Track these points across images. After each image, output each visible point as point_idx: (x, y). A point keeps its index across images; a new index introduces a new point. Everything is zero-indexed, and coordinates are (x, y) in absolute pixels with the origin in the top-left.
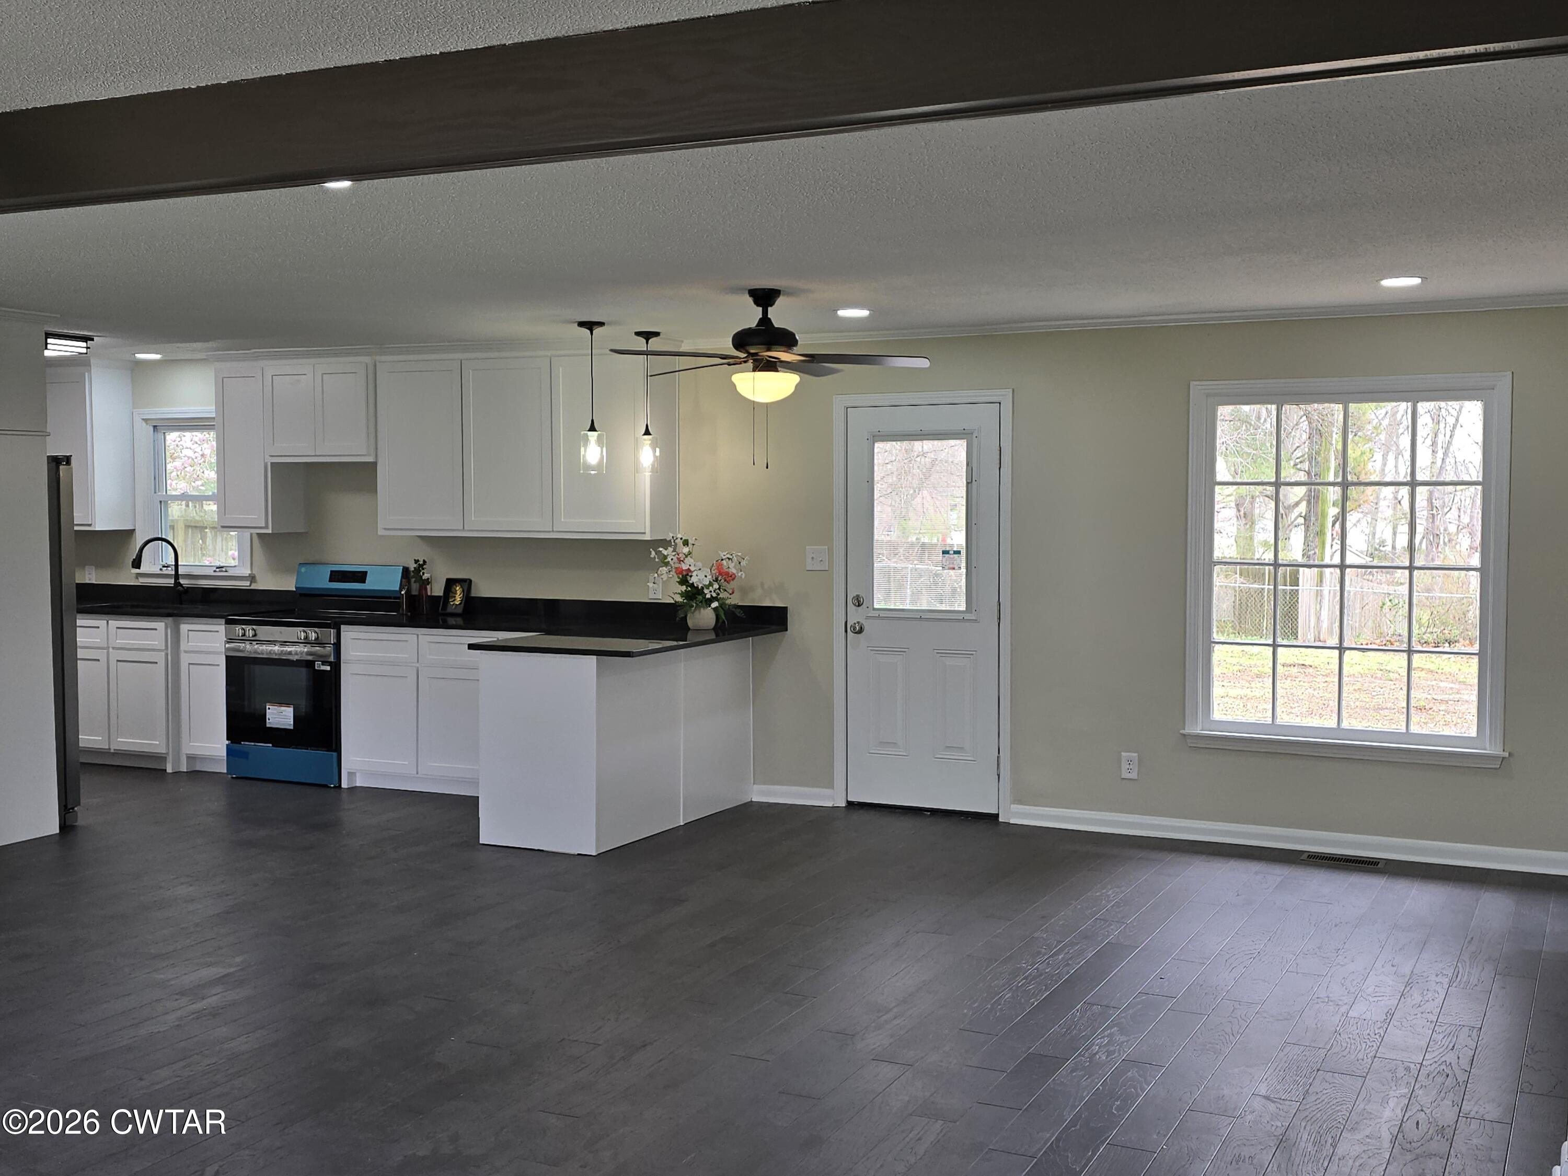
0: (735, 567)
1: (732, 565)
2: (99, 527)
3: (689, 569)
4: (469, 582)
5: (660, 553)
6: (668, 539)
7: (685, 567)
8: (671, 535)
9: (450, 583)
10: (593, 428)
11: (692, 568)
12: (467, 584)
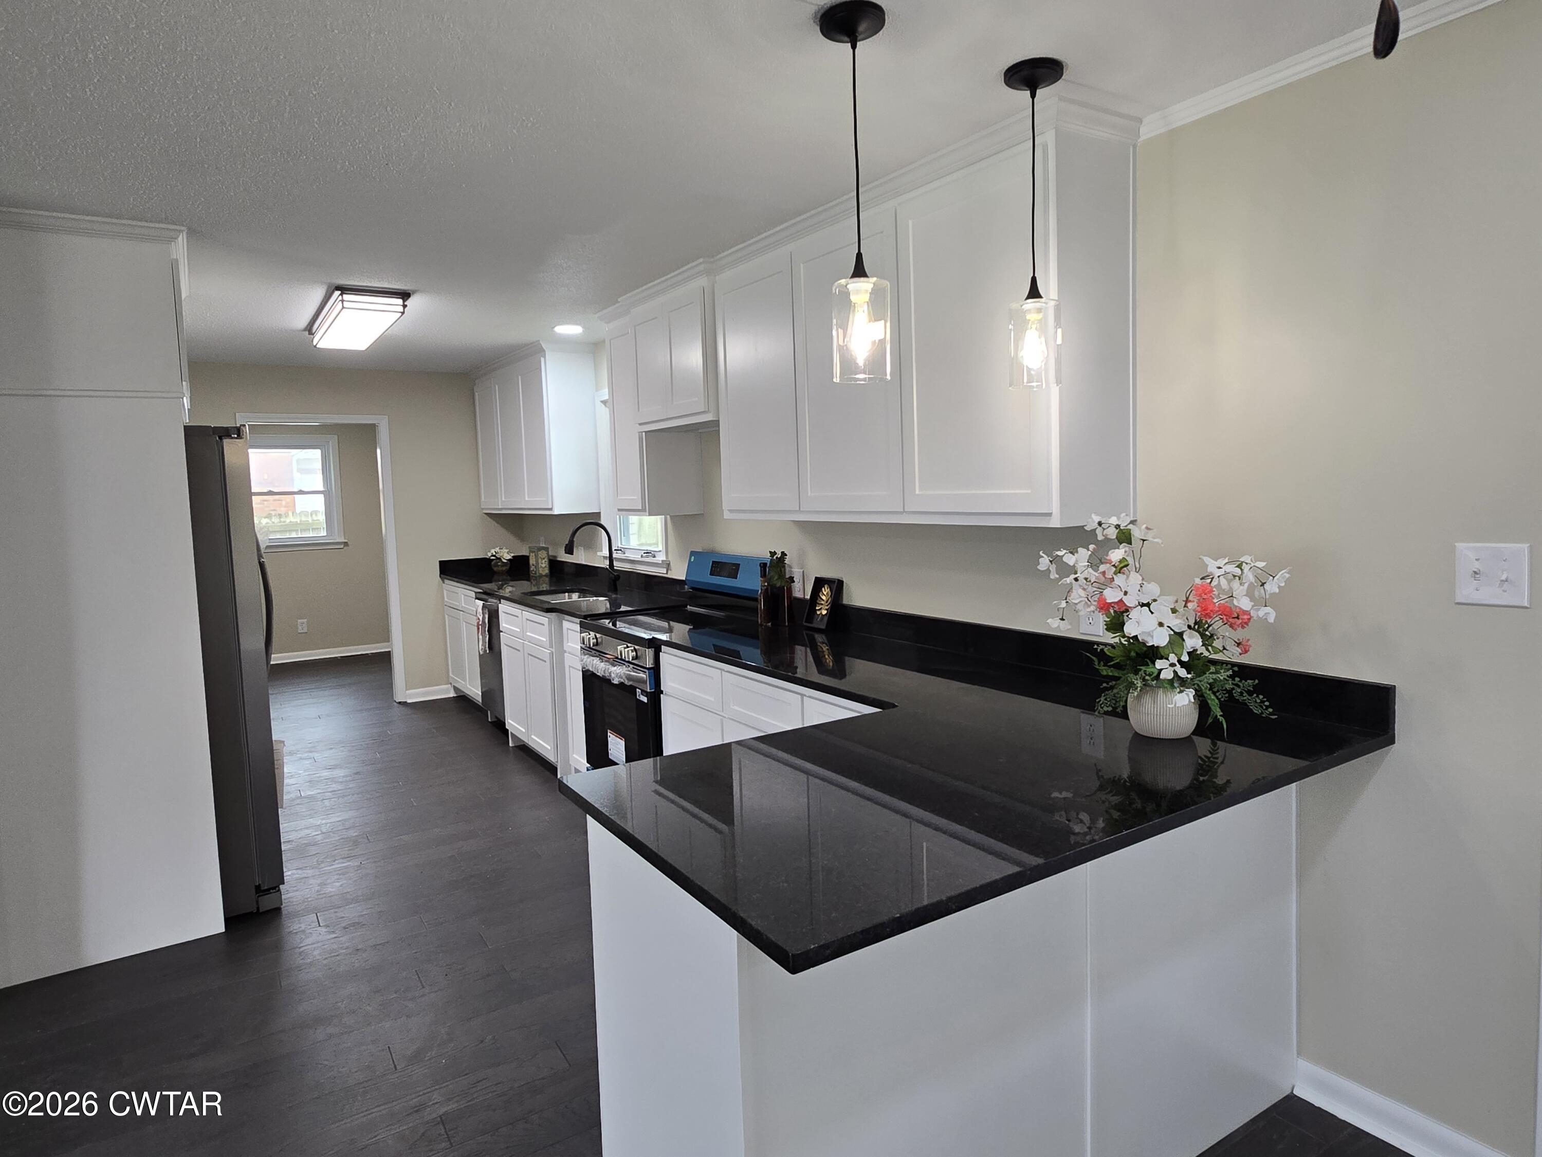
0: (1250, 594)
1: (1239, 590)
2: (556, 511)
3: (1121, 600)
4: (840, 583)
5: (1056, 560)
6: (1088, 528)
7: (1111, 596)
8: (1097, 519)
9: (819, 583)
10: (859, 271)
11: (1130, 601)
12: (837, 586)
